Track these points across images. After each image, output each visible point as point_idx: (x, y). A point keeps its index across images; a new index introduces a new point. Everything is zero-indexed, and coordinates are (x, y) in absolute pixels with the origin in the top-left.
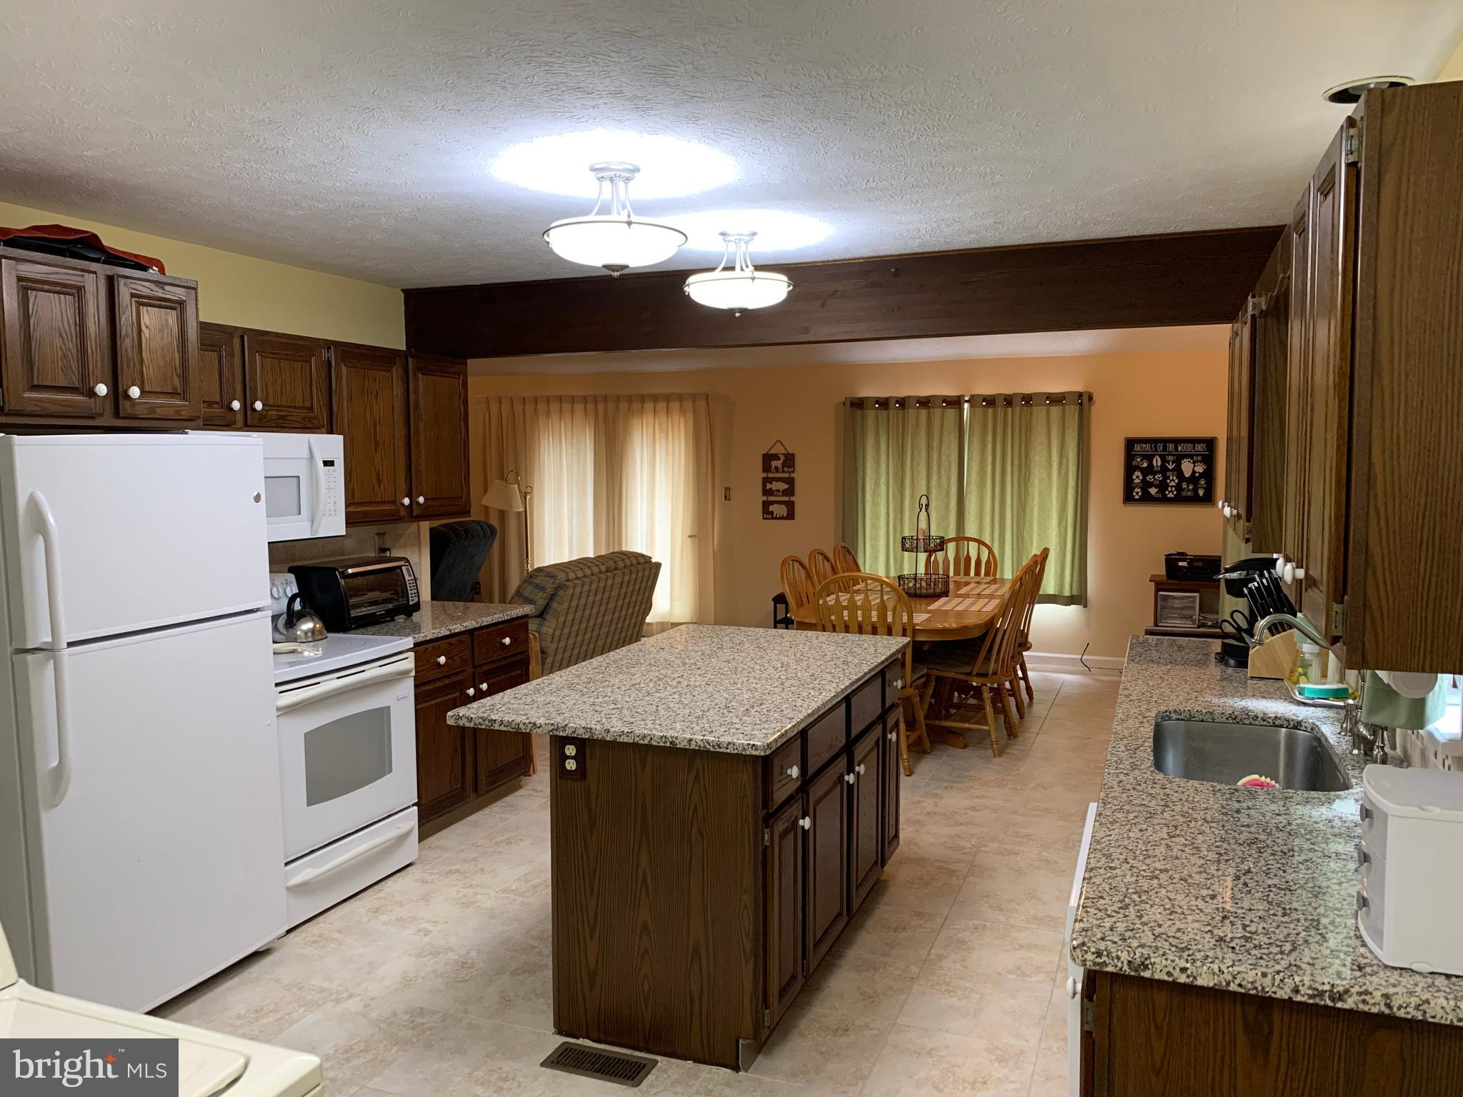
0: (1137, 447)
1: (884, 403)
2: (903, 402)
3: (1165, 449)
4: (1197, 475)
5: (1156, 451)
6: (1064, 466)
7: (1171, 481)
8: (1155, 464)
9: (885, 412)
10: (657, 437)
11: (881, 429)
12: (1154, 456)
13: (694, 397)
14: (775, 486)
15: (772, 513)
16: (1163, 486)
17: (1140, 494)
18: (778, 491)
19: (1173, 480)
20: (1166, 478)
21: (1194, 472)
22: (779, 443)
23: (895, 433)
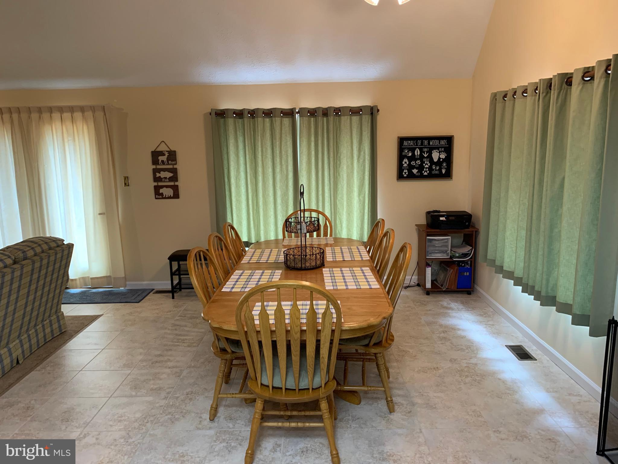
0: (405, 143)
1: (239, 114)
2: (253, 113)
3: (422, 144)
4: (441, 160)
5: (417, 145)
6: (362, 157)
7: (426, 164)
8: (416, 154)
9: (240, 120)
11: (238, 132)
12: (415, 148)
13: (93, 109)
14: (163, 175)
15: (162, 194)
16: (421, 168)
17: (407, 173)
18: (166, 178)
19: (427, 164)
20: (423, 162)
21: (439, 158)
22: (163, 143)
23: (249, 136)
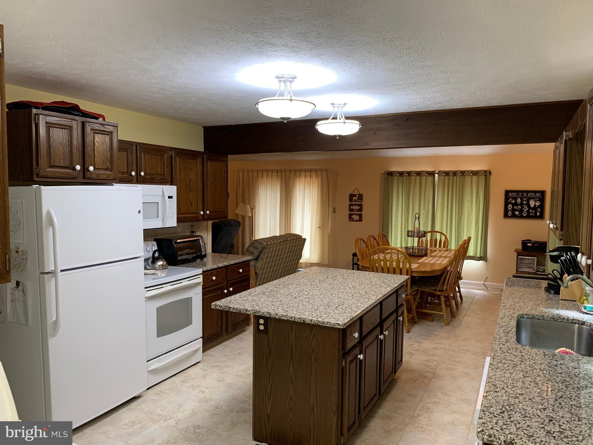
0: (510, 194)
1: (401, 174)
2: (409, 173)
3: (522, 195)
4: (536, 206)
5: (518, 196)
6: (478, 202)
7: (525, 209)
8: (518, 202)
9: (401, 177)
10: (306, 187)
11: (400, 184)
12: (518, 198)
13: (321, 170)
14: (354, 207)
15: (353, 219)
16: (521, 211)
17: (511, 214)
18: (356, 209)
19: (526, 208)
20: (522, 207)
21: (535, 205)
22: (356, 190)
23: (406, 186)
